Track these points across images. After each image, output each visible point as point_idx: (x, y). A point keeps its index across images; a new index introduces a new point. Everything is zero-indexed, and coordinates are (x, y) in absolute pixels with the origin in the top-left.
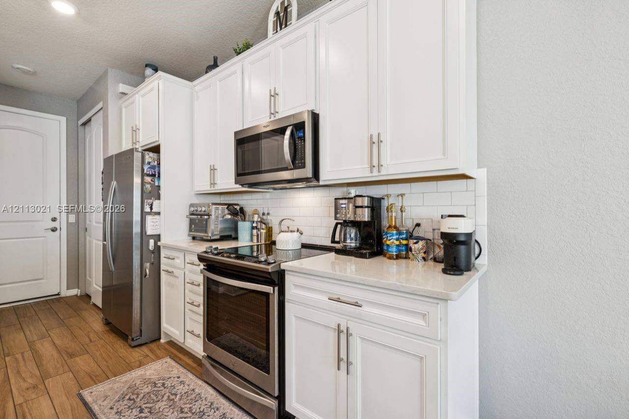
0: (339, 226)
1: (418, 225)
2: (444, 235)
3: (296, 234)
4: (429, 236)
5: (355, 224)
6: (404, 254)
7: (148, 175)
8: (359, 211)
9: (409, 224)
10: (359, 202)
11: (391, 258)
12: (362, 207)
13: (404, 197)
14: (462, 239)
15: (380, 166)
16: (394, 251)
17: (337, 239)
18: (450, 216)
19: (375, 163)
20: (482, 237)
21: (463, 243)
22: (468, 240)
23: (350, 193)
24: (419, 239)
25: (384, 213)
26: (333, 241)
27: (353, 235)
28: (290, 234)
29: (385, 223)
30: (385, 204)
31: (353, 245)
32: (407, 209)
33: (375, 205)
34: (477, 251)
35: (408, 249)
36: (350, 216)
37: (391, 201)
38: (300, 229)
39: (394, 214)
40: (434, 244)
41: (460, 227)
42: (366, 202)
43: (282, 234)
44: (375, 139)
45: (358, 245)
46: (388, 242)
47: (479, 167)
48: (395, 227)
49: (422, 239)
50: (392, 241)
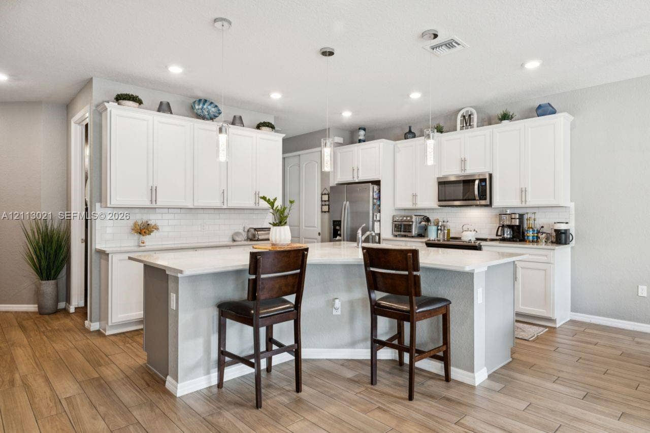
0: (500, 228)
1: (542, 227)
2: (556, 231)
3: (474, 233)
4: (549, 232)
5: (510, 227)
6: (536, 240)
7: (375, 199)
8: (513, 220)
9: (538, 227)
10: (513, 216)
11: (529, 242)
12: (515, 218)
13: (536, 214)
14: (563, 231)
15: (526, 201)
16: (531, 238)
17: (499, 234)
18: (558, 223)
19: (523, 200)
20: (573, 232)
21: (563, 233)
22: (566, 232)
23: (507, 212)
24: (543, 233)
25: (525, 222)
26: (497, 235)
27: (509, 233)
28: (469, 232)
29: (525, 226)
30: (526, 217)
31: (509, 236)
32: (537, 219)
33: (521, 217)
34: (571, 238)
35: (538, 237)
36: (507, 223)
37: (529, 215)
38: (476, 230)
39: (531, 222)
40: (551, 236)
41: (562, 227)
42: (517, 216)
43: (464, 232)
44: (524, 190)
45: (511, 236)
46: (528, 235)
47: (571, 201)
48: (531, 228)
49: (544, 233)
50: (530, 234)
